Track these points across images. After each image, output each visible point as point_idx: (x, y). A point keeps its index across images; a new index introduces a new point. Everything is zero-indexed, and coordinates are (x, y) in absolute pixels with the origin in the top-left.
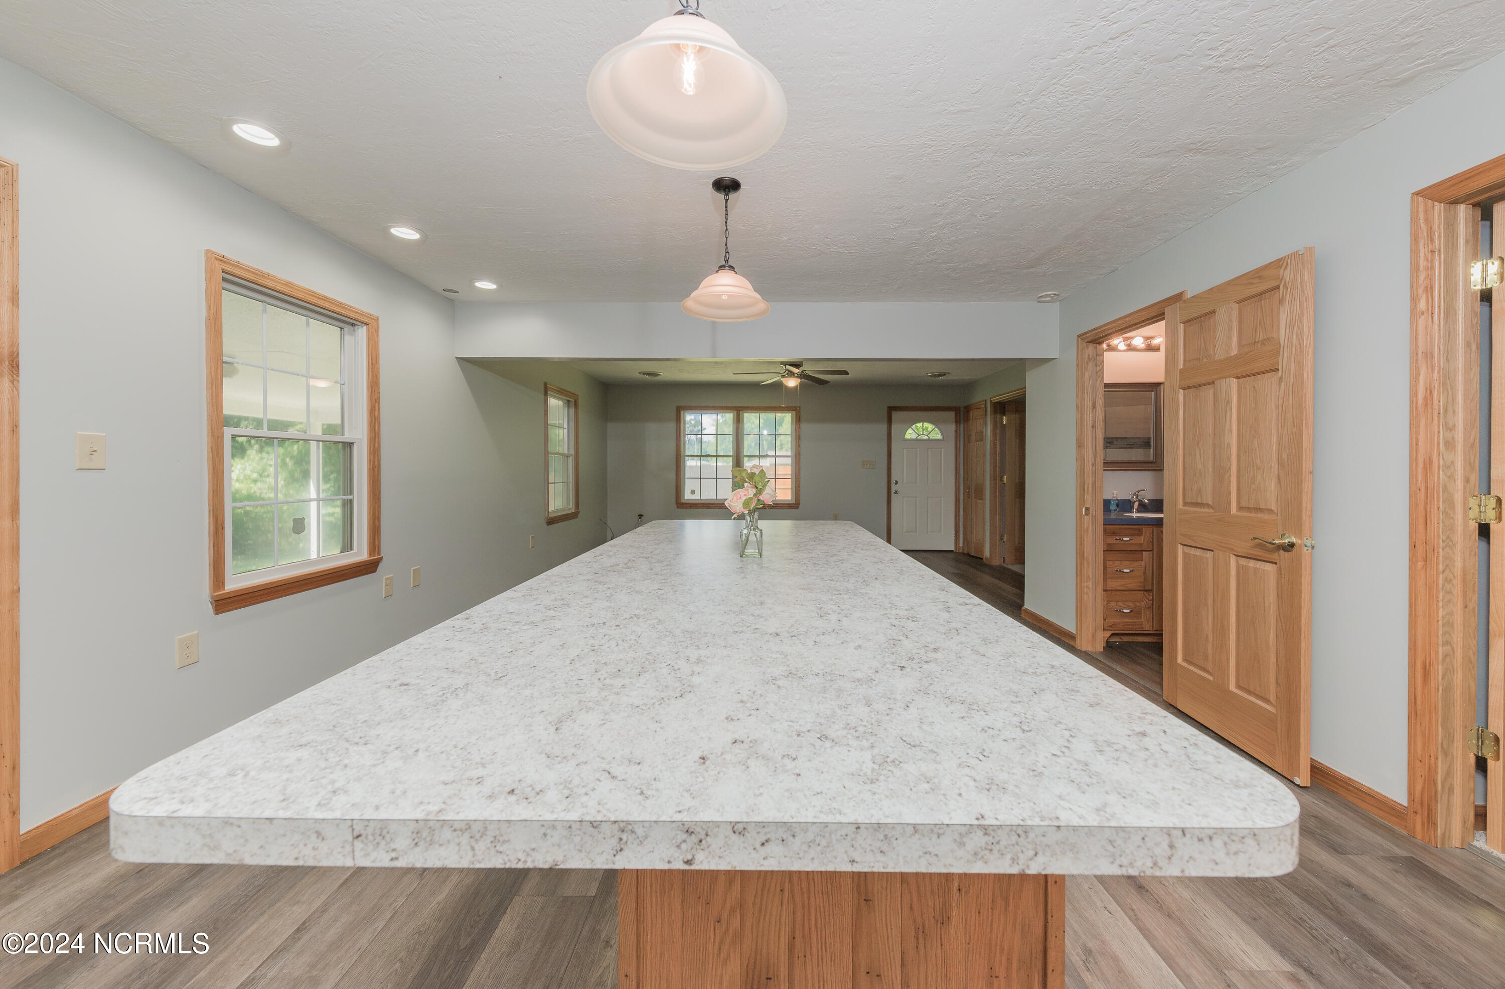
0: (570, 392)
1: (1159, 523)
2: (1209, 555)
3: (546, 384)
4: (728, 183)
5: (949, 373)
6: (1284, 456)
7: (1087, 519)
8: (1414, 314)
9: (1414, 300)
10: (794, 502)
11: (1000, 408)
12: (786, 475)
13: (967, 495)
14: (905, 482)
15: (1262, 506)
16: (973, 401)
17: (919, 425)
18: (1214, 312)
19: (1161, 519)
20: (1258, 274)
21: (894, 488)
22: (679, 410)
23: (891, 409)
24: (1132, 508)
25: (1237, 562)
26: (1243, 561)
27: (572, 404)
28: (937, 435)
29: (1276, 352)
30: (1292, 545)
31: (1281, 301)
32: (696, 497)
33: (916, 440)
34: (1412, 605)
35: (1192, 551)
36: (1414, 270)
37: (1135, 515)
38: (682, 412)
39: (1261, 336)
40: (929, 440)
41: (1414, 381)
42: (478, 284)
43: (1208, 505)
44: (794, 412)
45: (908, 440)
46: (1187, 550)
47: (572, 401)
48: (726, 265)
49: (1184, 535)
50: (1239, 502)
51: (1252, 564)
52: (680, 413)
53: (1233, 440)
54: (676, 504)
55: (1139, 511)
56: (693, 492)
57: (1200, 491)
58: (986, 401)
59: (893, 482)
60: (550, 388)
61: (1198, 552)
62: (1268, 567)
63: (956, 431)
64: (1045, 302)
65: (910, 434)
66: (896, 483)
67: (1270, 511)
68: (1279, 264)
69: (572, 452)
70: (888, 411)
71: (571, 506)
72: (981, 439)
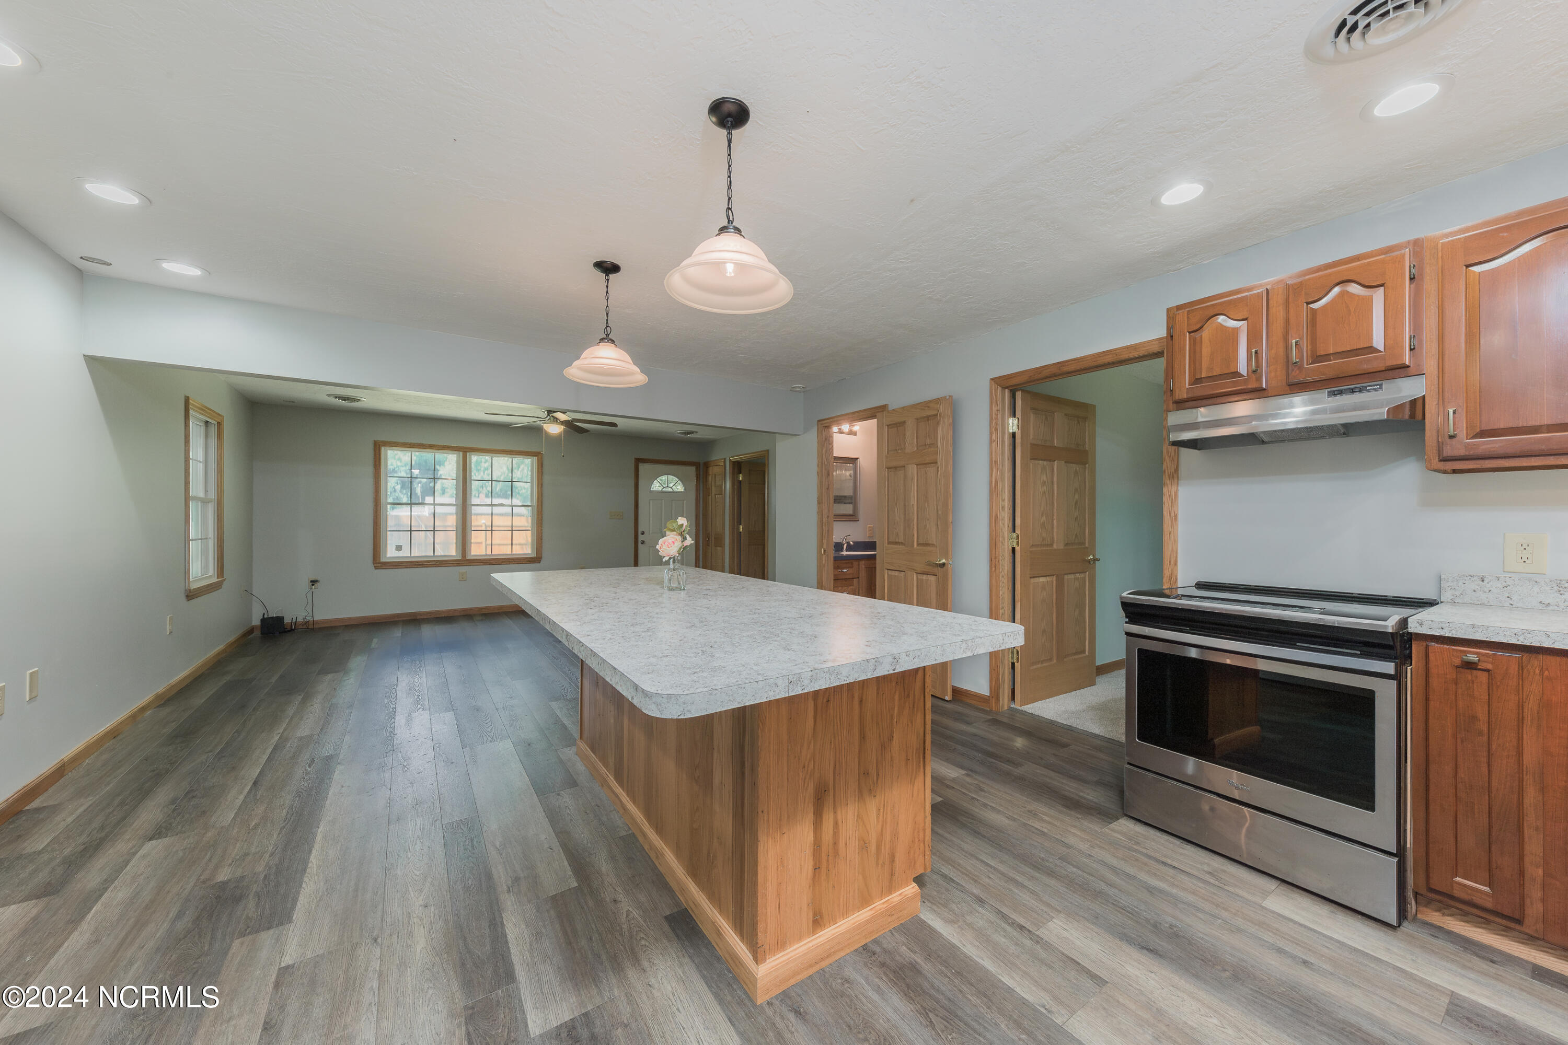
0: (214, 412)
1: (873, 557)
2: (902, 574)
3: (187, 400)
4: (610, 266)
5: (697, 432)
6: (940, 513)
7: (824, 558)
8: (991, 441)
9: (991, 434)
10: (534, 555)
11: (738, 467)
12: (527, 527)
13: (707, 543)
14: (651, 532)
15: (930, 542)
16: (714, 458)
17: (664, 478)
18: (904, 422)
19: (875, 555)
20: (926, 405)
21: (641, 538)
22: (378, 447)
23: (638, 461)
24: (843, 548)
25: (917, 577)
26: (920, 576)
27: (213, 430)
28: (680, 488)
29: (936, 453)
30: (944, 564)
31: (938, 423)
32: (404, 553)
33: (662, 492)
34: (991, 591)
35: (893, 573)
36: (991, 419)
37: (845, 553)
38: (383, 449)
39: (928, 441)
40: (673, 492)
41: (991, 475)
42: (166, 265)
43: (902, 544)
44: (536, 458)
45: (654, 491)
46: (890, 572)
47: (215, 425)
48: (607, 338)
49: (888, 563)
50: (917, 541)
51: (924, 577)
52: (380, 450)
53: (913, 501)
54: (374, 564)
55: (847, 550)
56: (399, 548)
57: (897, 535)
58: (725, 459)
59: (640, 532)
60: (193, 405)
61: (896, 573)
62: (932, 578)
63: (696, 485)
64: (796, 391)
65: (656, 486)
66: (643, 533)
67: (933, 545)
68: (937, 401)
69: (213, 495)
70: (635, 462)
71: (211, 573)
72: (721, 492)
